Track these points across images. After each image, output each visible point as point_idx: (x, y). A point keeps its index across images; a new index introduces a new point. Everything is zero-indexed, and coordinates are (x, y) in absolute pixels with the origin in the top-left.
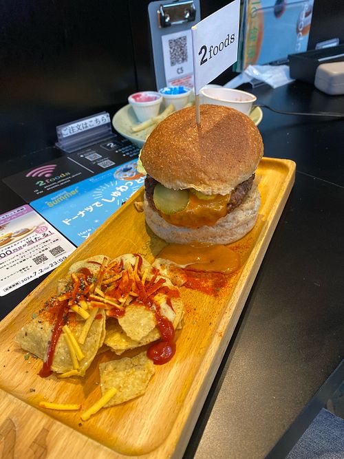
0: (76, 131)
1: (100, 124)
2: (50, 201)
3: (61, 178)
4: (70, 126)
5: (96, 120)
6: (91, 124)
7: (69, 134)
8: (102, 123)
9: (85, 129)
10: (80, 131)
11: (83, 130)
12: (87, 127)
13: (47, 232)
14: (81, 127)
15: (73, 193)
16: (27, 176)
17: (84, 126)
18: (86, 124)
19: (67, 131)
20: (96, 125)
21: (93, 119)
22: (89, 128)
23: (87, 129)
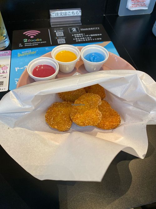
0: (59, 15)
1: (75, 15)
2: (21, 53)
3: (36, 42)
4: (56, 12)
5: (73, 12)
6: (69, 14)
7: (55, 16)
8: (76, 15)
9: (65, 16)
10: (61, 16)
11: (63, 16)
12: (66, 15)
13: (5, 71)
14: (63, 14)
15: (33, 53)
16: (24, 33)
17: (65, 14)
18: (66, 13)
19: (54, 15)
20: (72, 15)
21: (71, 11)
22: (68, 16)
23: (66, 16)
